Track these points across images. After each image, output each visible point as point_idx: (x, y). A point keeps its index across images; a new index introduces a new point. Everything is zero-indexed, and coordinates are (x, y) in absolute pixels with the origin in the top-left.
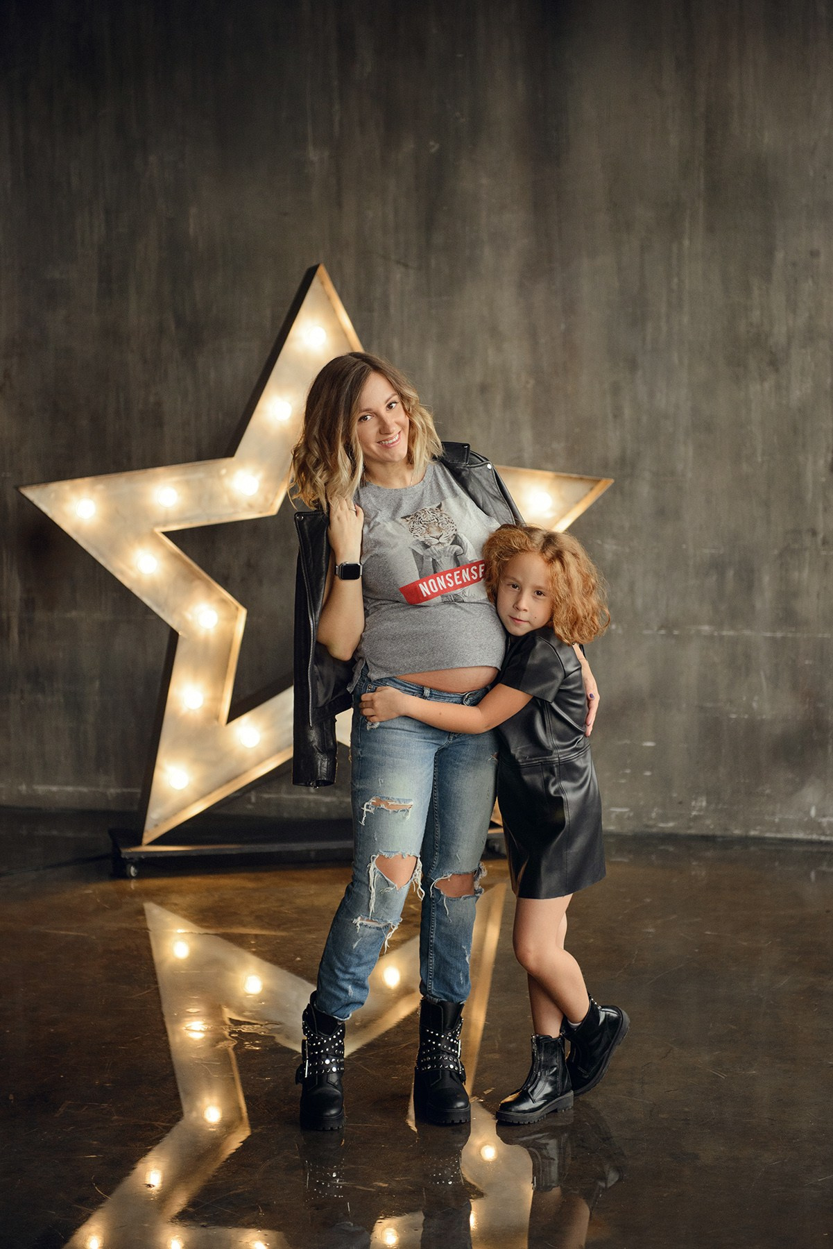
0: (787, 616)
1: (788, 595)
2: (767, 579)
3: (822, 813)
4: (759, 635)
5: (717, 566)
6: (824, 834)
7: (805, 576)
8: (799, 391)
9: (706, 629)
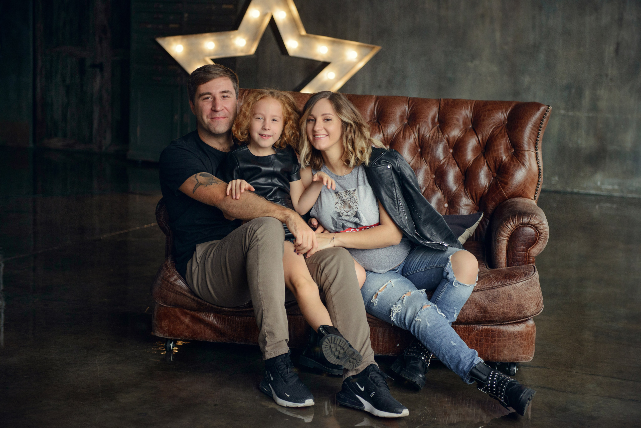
0: (594, 108)
1: (595, 100)
2: (587, 93)
3: (602, 184)
4: (583, 115)
5: (568, 87)
6: (603, 191)
7: (602, 92)
9: (562, 112)
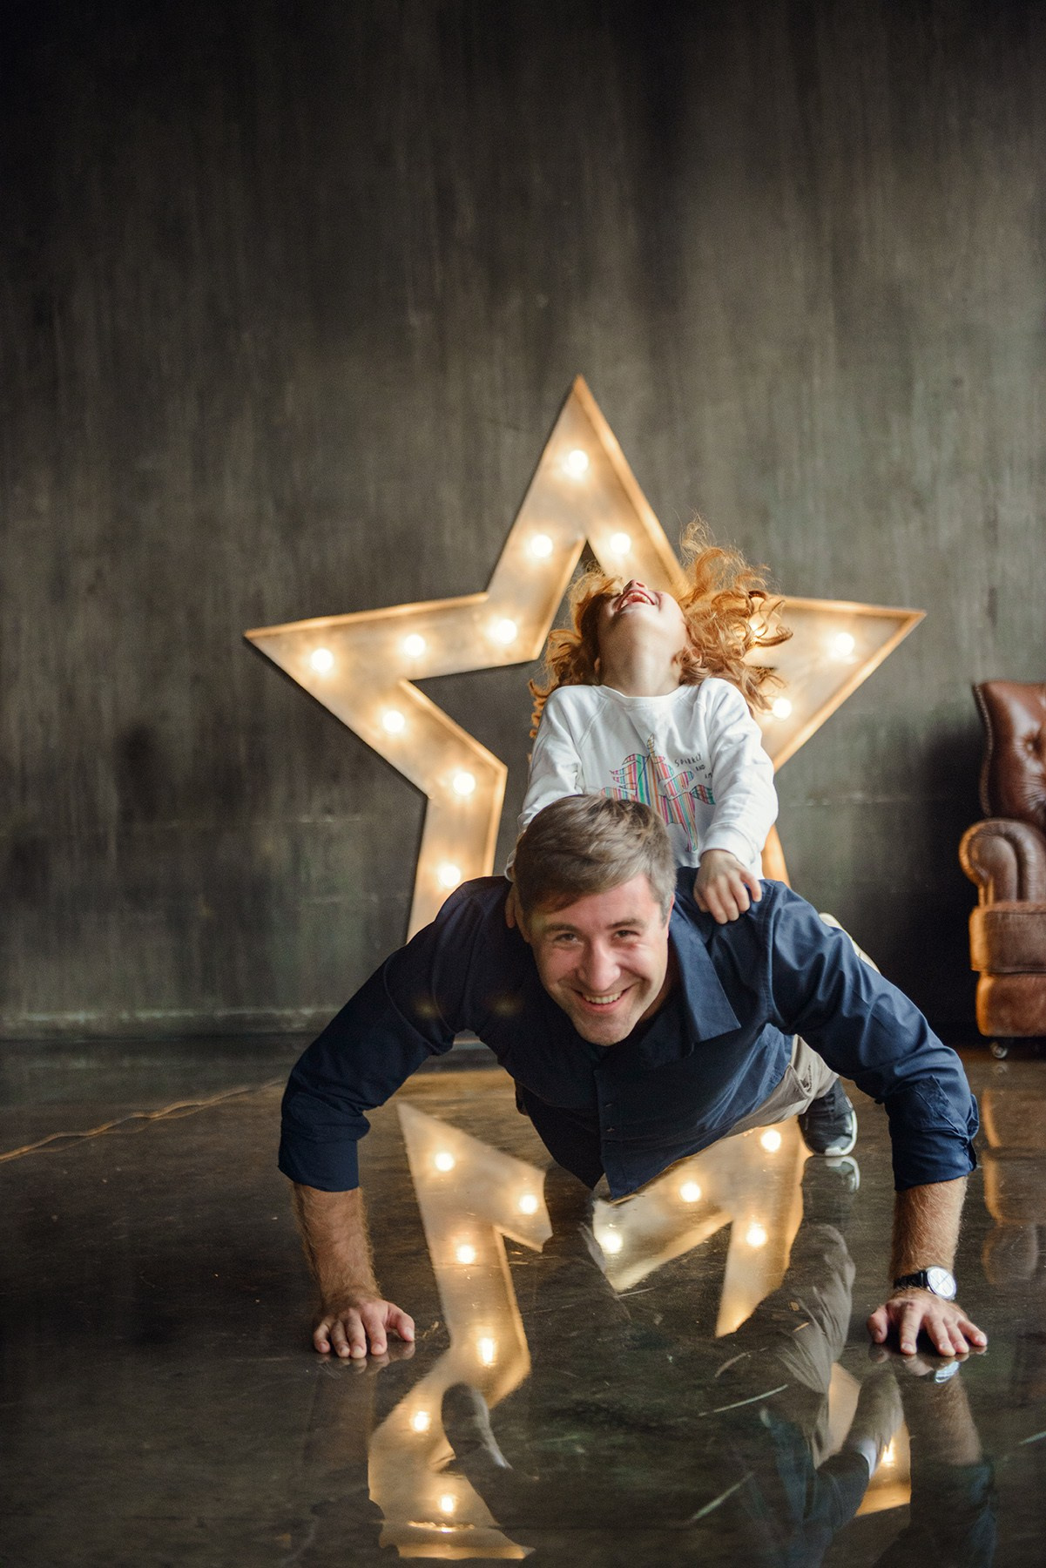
5: (867, 726)
8: (948, 531)
9: (857, 796)
